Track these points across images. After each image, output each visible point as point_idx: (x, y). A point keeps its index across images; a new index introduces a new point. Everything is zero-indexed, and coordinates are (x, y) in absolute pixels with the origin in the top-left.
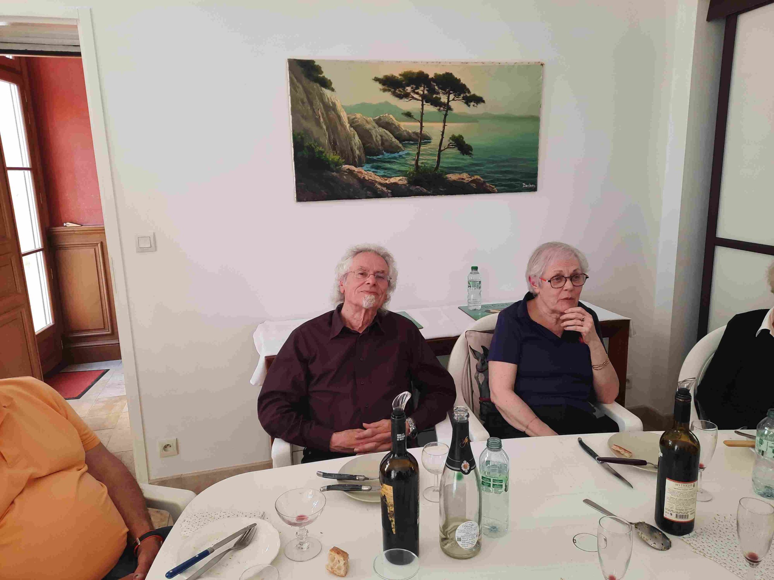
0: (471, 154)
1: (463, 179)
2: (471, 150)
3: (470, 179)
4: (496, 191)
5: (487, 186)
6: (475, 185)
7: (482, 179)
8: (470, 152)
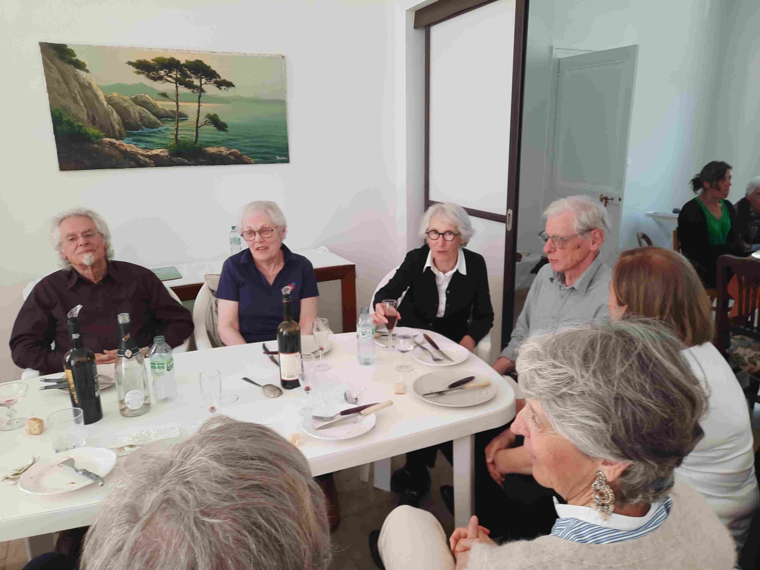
0: (227, 130)
1: (221, 152)
2: (227, 127)
3: (228, 152)
4: (253, 162)
5: (244, 158)
6: (233, 157)
7: (239, 152)
8: (226, 129)
